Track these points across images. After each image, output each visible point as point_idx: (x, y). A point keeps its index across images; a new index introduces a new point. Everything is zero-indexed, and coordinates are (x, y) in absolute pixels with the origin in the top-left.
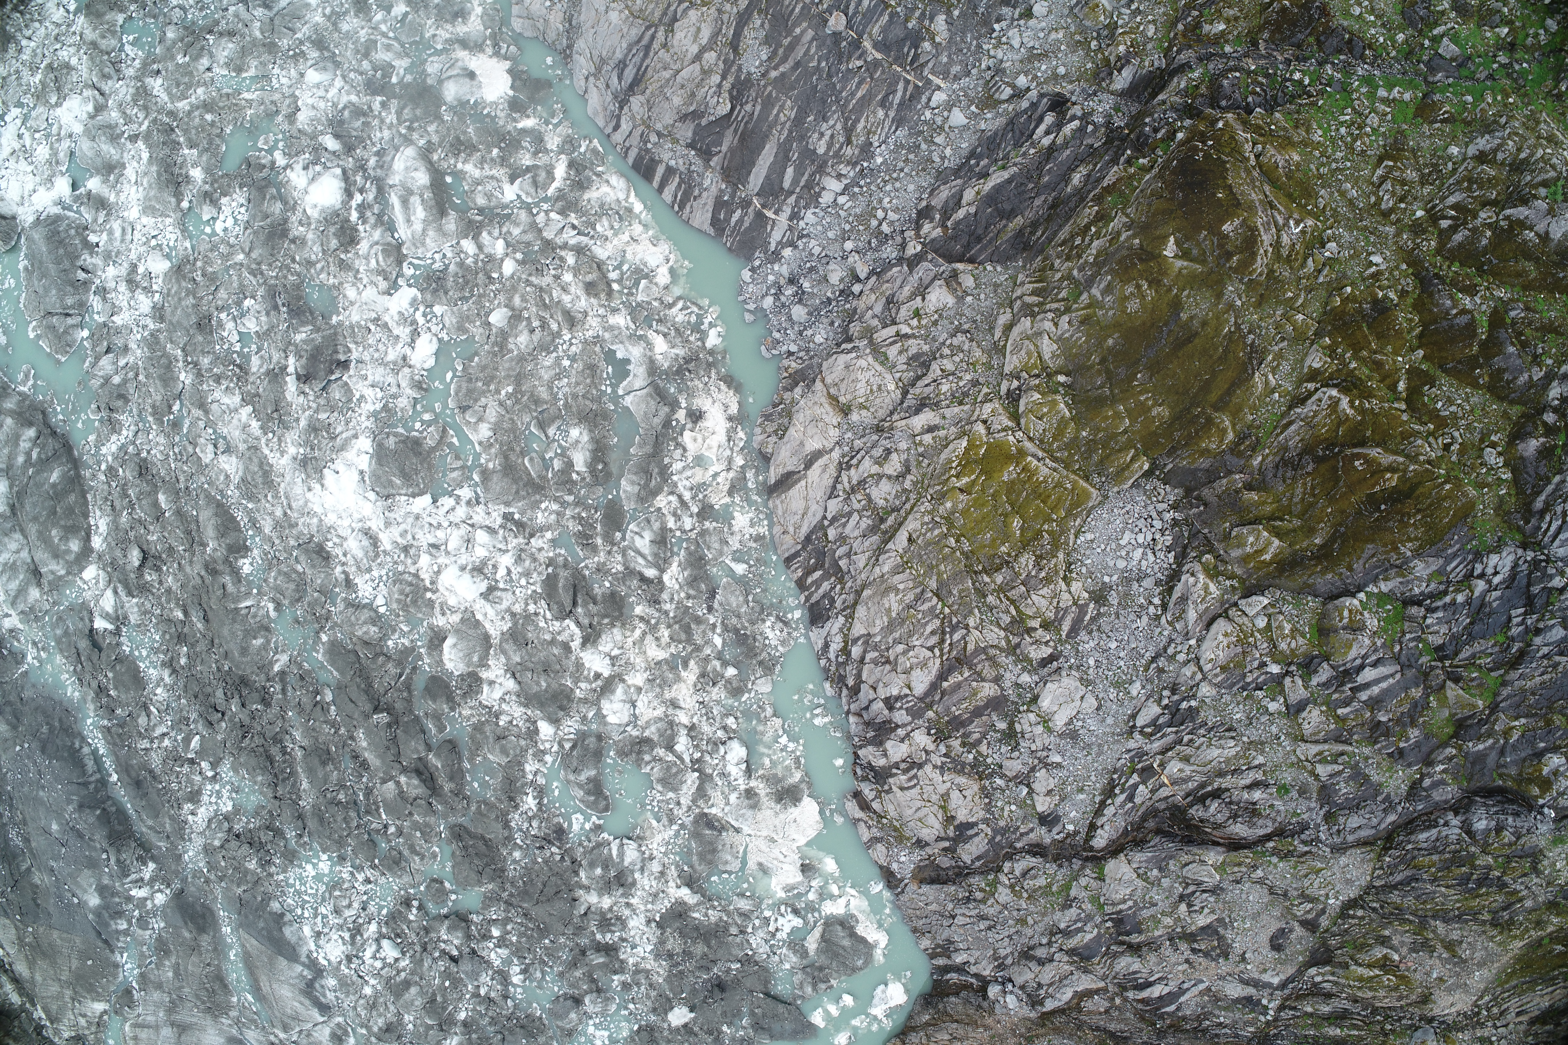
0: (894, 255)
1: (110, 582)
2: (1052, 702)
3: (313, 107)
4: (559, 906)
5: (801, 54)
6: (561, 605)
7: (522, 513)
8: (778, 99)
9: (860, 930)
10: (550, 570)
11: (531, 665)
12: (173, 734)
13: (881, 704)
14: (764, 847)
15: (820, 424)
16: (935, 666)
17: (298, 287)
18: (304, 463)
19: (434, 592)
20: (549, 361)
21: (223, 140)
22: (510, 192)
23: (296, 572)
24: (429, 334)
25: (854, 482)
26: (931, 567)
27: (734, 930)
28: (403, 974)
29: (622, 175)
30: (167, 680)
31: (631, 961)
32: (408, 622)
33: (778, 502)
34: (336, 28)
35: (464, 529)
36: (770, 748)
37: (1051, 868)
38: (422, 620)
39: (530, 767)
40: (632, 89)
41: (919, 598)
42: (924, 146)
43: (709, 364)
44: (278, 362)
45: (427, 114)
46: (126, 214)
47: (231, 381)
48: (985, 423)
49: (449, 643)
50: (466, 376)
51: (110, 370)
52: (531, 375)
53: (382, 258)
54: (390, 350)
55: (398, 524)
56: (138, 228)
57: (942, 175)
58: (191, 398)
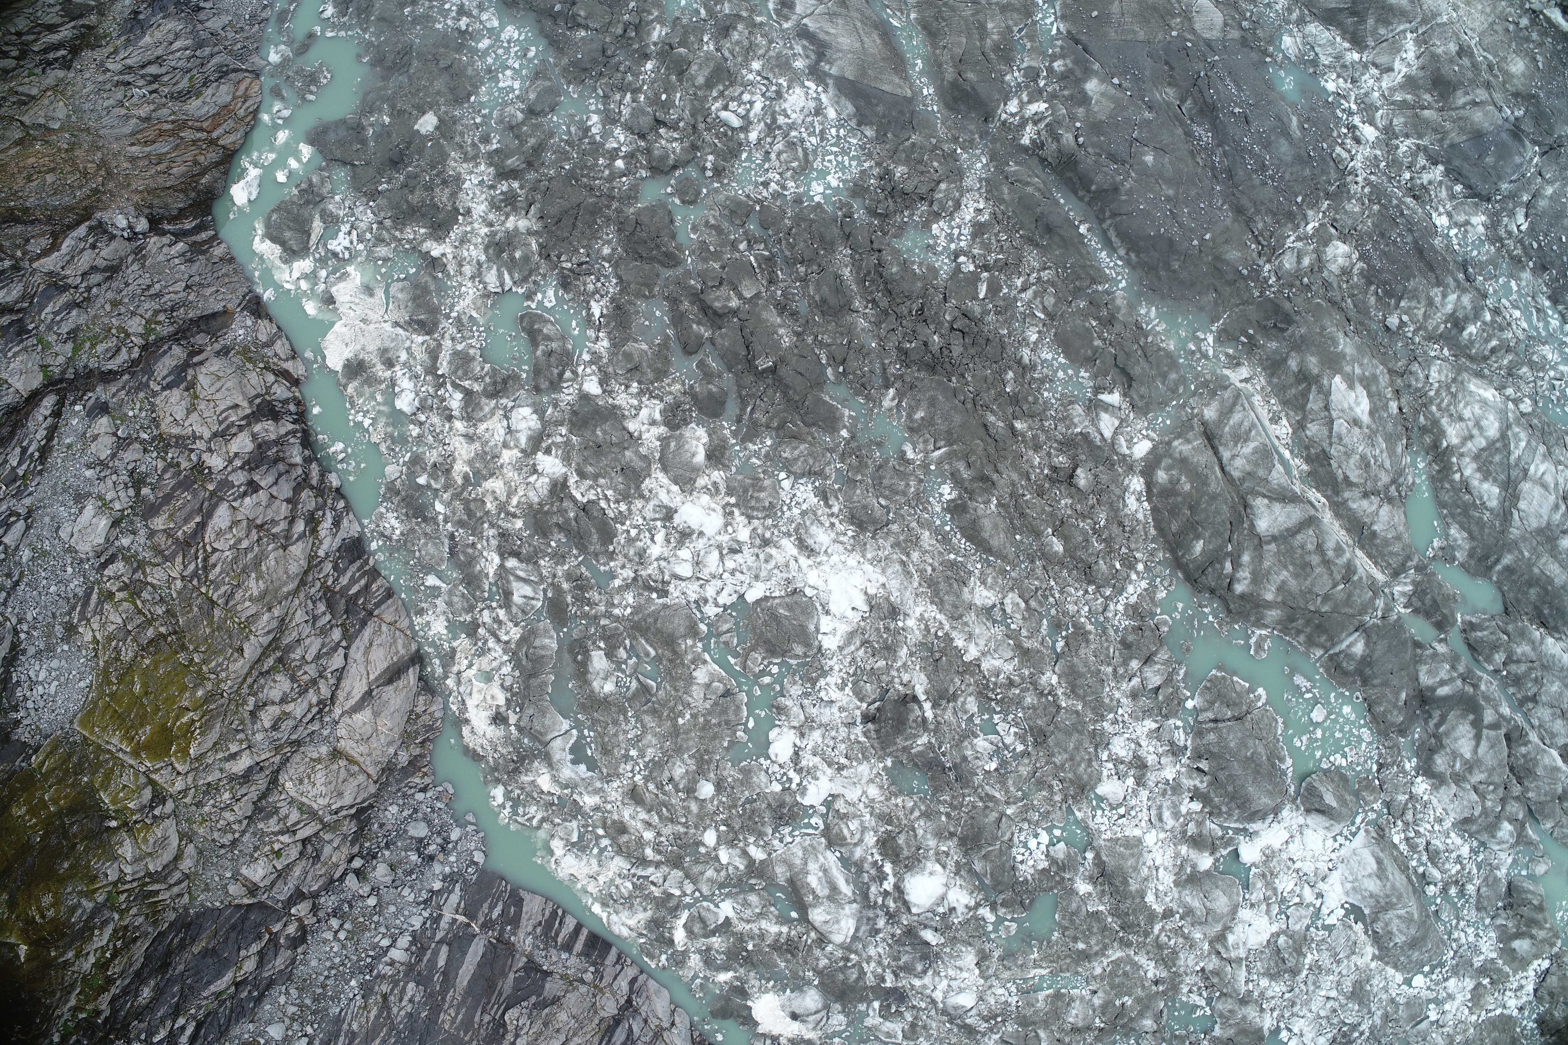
0: (322, 900)
1: (1113, 444)
2: (97, 525)
3: (961, 969)
4: (554, 210)
6: (593, 516)
7: (649, 600)
8: (458, 1029)
9: (277, 249)
10: (611, 548)
11: (614, 450)
12: (1013, 293)
13: (263, 484)
14: (369, 312)
15: (358, 737)
16: (209, 535)
17: (937, 790)
19: (728, 504)
20: (650, 753)
21: (1059, 925)
22: (726, 909)
23: (886, 498)
24: (781, 761)
25: (311, 691)
26: (219, 628)
27: (388, 223)
28: (715, 94)
29: (619, 937)
30: (1026, 354)
31: (482, 167)
32: (754, 468)
33: (402, 651)
35: (705, 574)
36: (379, 412)
37: (93, 364)
38: (737, 473)
39: (604, 344)
40: (617, 1021)
41: (230, 596)
42: (308, 1002)
43: (495, 769)
44: (944, 709)
45: (831, 976)
46: (1162, 835)
47: (995, 684)
48: (179, 773)
49: (700, 458)
50: (732, 726)
51: (1148, 672)
52: (664, 737)
53: (845, 831)
54: (820, 741)
55: (777, 567)
56: (1143, 823)
57: (285, 979)
58: (1042, 658)
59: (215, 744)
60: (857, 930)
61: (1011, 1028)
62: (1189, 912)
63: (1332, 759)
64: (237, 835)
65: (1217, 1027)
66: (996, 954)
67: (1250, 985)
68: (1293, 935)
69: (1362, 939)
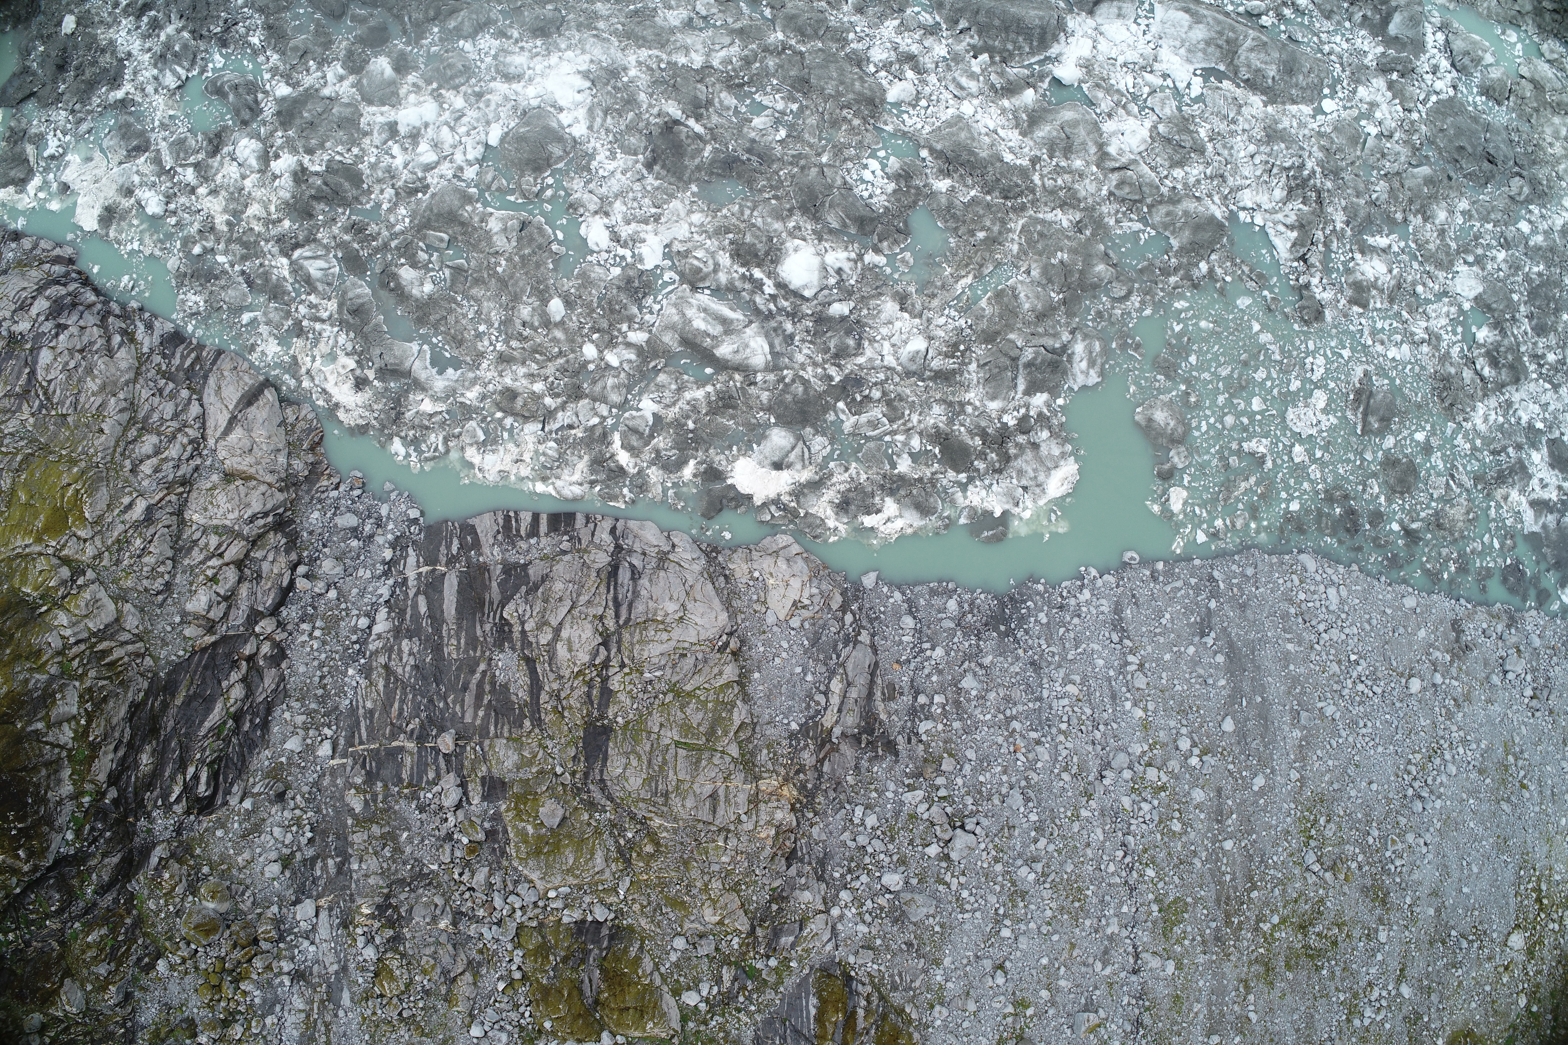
0: (284, 614)
3: (891, 323)
5: (467, 699)
6: (336, 172)
7: (418, 202)
8: (466, 651)
10: (365, 185)
11: (325, 116)
13: (69, 323)
14: (97, 172)
15: (240, 452)
16: (41, 375)
17: (750, 183)
18: (613, 73)
19: (434, 90)
20: (495, 317)
21: (947, 229)
22: (648, 406)
24: (605, 247)
25: (180, 437)
29: (575, 500)
32: (436, 55)
33: (250, 382)
34: (943, 401)
38: (426, 66)
39: (275, 58)
40: (614, 565)
41: (76, 403)
42: (313, 706)
43: (384, 427)
44: (709, 117)
45: (781, 403)
46: (976, 102)
47: (734, 70)
48: (85, 541)
49: (389, 71)
50: (545, 247)
52: (498, 296)
53: (696, 262)
54: (624, 209)
55: (498, 105)
56: (951, 102)
57: (281, 696)
58: (758, 28)
59: (108, 506)
60: (771, 346)
61: (980, 350)
62: (1051, 147)
64: (167, 577)
65: (1172, 241)
66: (912, 289)
67: (1167, 182)
68: (1170, 120)
69: (1239, 92)
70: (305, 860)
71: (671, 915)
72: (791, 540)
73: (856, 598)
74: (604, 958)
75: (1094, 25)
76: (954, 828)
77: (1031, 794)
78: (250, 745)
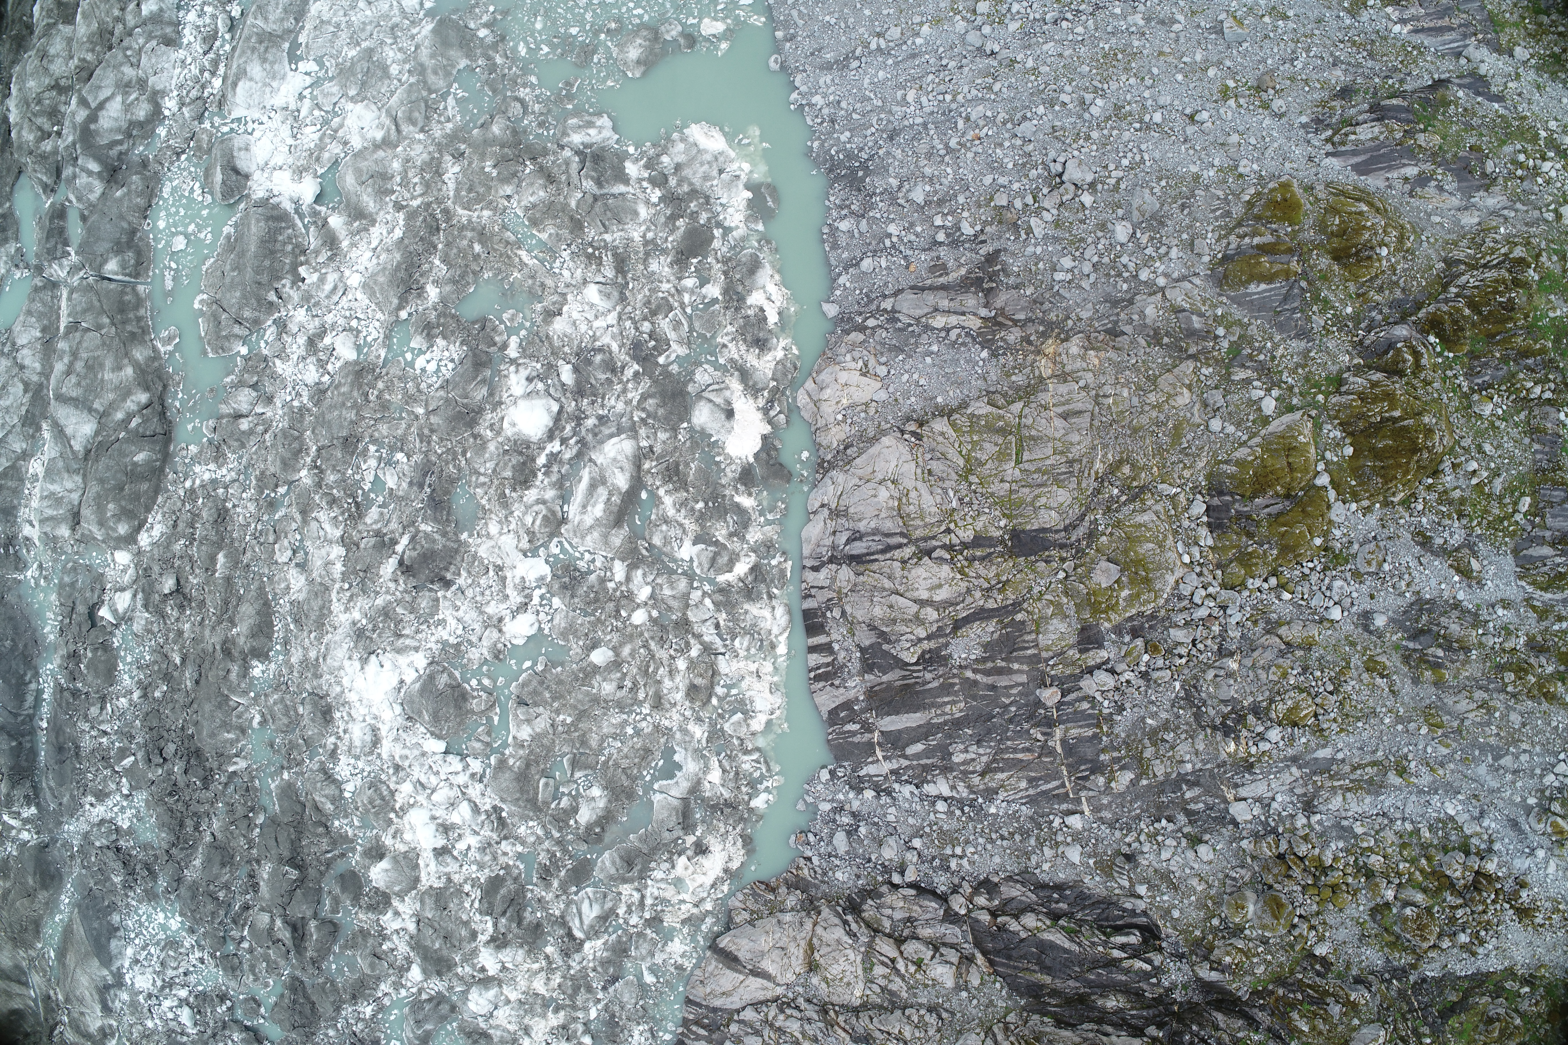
0: (943, 888)
1: (135, 582)
3: (574, 323)
5: (1003, 684)
6: (491, 905)
7: (511, 816)
8: (956, 694)
10: (501, 873)
11: (436, 925)
12: (114, 737)
15: (785, 960)
17: (453, 481)
19: (397, 816)
20: (617, 719)
21: (475, 282)
22: (687, 551)
23: (296, 710)
24: (534, 617)
25: (778, 1024)
29: (789, 612)
30: (136, 696)
32: (362, 819)
33: (714, 963)
34: (645, 262)
35: (456, 792)
38: (374, 828)
39: (384, 987)
40: (851, 560)
42: (1033, 842)
43: (742, 819)
44: (393, 532)
45: (667, 419)
46: (347, 273)
47: (343, 513)
49: (384, 864)
50: (541, 677)
51: (244, 408)
52: (595, 718)
53: (538, 522)
54: (493, 603)
55: (405, 746)
56: (350, 297)
57: (1027, 876)
58: (299, 496)
60: (611, 436)
61: (591, 233)
62: (383, 192)
63: (200, 199)
64: (922, 1013)
65: (461, 66)
66: (539, 307)
67: (404, 79)
68: (344, 86)
69: (308, 26)
70: (1190, 822)
71: (1189, 437)
72: (801, 391)
73: (850, 319)
74: (1243, 496)
75: (259, 172)
76: (1063, 183)
77: (1019, 116)
78: (1082, 899)
